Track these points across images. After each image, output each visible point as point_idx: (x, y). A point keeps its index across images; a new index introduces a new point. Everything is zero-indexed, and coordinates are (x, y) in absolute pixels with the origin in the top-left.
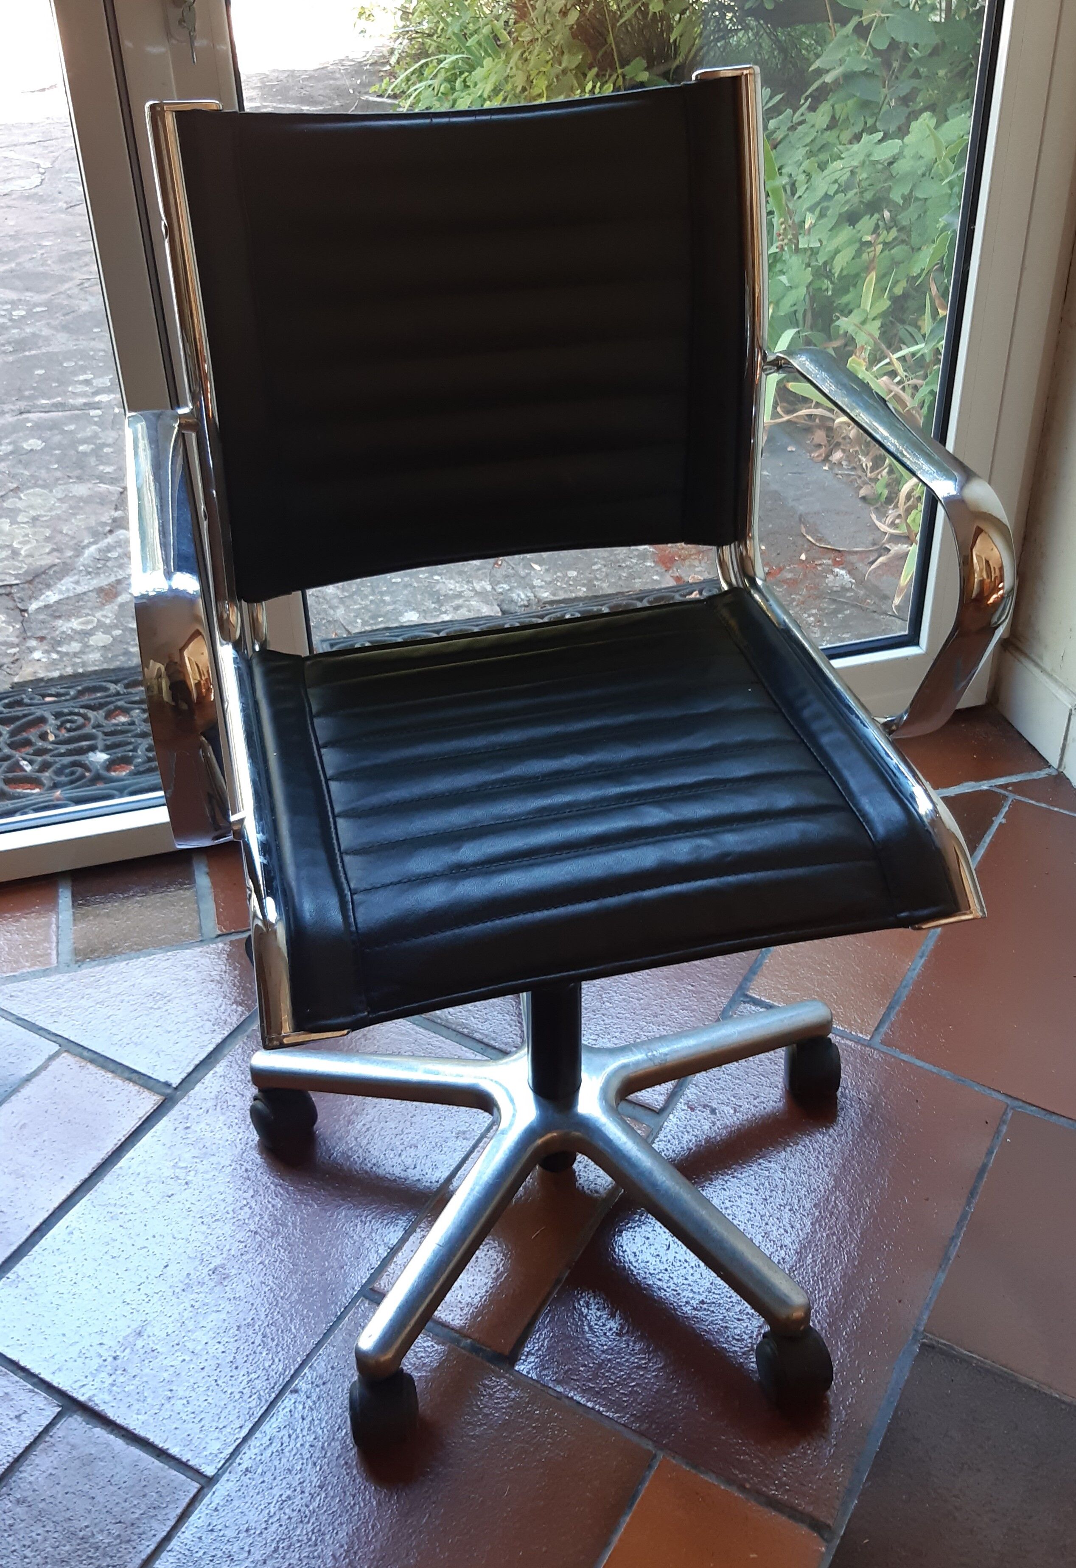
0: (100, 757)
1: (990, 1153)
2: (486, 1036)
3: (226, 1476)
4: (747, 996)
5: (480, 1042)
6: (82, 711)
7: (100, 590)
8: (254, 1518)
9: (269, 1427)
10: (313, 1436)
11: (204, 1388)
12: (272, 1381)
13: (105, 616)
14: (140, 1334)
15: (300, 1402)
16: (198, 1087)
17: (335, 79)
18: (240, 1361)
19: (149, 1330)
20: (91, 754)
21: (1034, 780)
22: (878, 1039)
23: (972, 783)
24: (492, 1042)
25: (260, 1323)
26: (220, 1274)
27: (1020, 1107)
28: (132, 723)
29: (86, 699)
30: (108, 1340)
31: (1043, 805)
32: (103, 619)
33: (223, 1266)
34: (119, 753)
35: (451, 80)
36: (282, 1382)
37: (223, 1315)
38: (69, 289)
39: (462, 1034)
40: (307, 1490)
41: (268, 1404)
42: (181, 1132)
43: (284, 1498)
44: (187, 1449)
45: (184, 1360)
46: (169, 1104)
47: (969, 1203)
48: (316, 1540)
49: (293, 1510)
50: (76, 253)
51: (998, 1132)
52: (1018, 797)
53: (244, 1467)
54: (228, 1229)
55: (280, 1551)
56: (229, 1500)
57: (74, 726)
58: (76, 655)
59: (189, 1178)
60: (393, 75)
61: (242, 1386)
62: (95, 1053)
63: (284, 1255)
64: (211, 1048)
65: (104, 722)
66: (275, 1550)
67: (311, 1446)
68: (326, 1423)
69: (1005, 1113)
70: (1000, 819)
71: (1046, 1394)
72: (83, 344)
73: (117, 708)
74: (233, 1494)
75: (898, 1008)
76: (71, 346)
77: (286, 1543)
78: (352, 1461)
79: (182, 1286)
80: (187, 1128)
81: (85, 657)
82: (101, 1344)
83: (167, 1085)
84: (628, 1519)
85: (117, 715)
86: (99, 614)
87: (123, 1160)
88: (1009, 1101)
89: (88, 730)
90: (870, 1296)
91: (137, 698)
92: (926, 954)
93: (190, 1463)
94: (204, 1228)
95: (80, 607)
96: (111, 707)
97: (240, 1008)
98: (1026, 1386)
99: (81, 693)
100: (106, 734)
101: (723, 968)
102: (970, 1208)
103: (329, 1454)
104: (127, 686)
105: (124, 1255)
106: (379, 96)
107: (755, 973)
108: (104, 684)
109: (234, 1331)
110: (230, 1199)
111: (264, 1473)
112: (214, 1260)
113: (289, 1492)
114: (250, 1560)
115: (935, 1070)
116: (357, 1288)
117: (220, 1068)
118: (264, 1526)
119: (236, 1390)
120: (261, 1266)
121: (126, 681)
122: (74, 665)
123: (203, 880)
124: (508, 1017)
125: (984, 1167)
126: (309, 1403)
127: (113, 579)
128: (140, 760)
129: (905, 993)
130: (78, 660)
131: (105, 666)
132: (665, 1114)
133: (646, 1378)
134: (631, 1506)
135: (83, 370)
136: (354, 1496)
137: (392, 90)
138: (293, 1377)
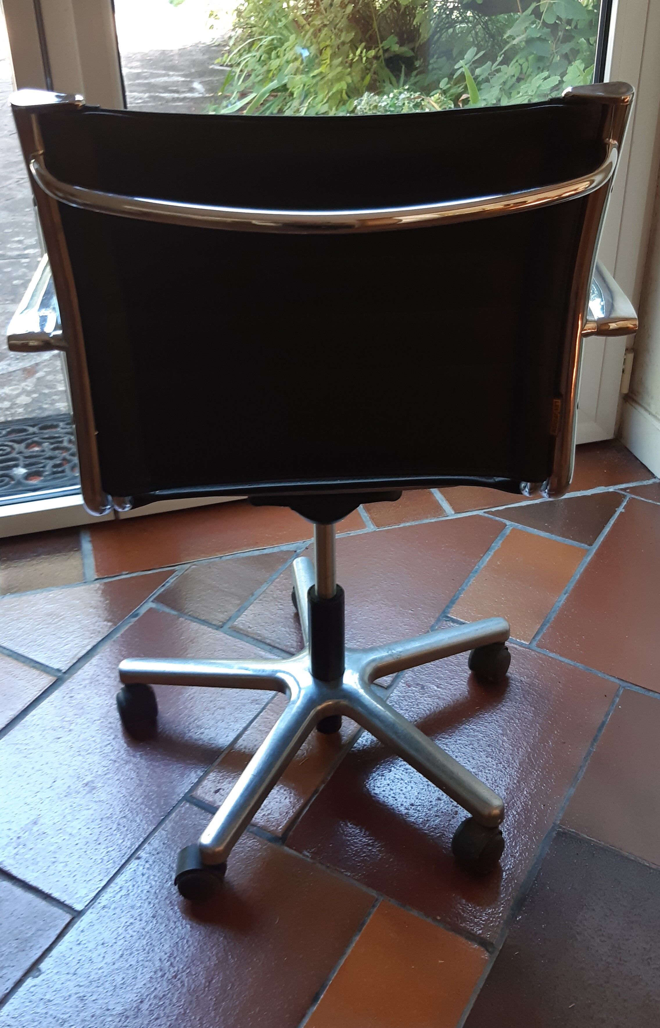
0: (21, 471)
1: (607, 715)
2: (273, 641)
3: (90, 911)
4: (448, 617)
5: (269, 645)
6: (10, 444)
7: (24, 370)
8: (107, 936)
9: (120, 880)
10: (149, 886)
11: (77, 857)
12: (123, 852)
13: (28, 386)
14: (35, 823)
15: (141, 865)
16: (80, 672)
17: (193, 55)
18: (101, 840)
19: (41, 821)
20: (15, 469)
21: (645, 486)
22: (534, 643)
23: (603, 488)
24: (277, 645)
25: (116, 816)
26: (90, 787)
27: (629, 687)
28: (43, 451)
29: (13, 436)
30: (15, 827)
31: (650, 501)
32: (26, 387)
33: (92, 782)
34: (34, 469)
35: (269, 52)
36: (130, 852)
37: (91, 812)
38: (10, 184)
39: (257, 640)
40: (144, 919)
41: (120, 866)
42: (67, 699)
43: (128, 924)
44: (65, 893)
45: (64, 839)
46: (59, 682)
47: (592, 745)
48: (149, 950)
49: (134, 932)
50: (15, 162)
51: (613, 702)
52: (633, 496)
53: (102, 905)
54: (96, 758)
55: (124, 956)
56: (91, 924)
57: (4, 452)
58: (7, 409)
59: (71, 728)
60: (229, 52)
61: (103, 855)
62: (11, 651)
63: (133, 775)
64: (89, 648)
65: (25, 451)
66: (122, 956)
67: (148, 892)
68: (159, 878)
69: (618, 690)
70: (621, 510)
71: (640, 863)
72: (18, 218)
73: (34, 442)
74: (95, 922)
75: (548, 625)
76: (10, 219)
77: (128, 952)
78: (175, 901)
79: (64, 794)
80: (71, 697)
81: (13, 411)
82: (9, 829)
83: (59, 670)
84: (357, 938)
85: (33, 447)
86: (23, 384)
87: (28, 716)
88: (621, 683)
89: (14, 455)
90: (524, 802)
91: (46, 436)
92: (568, 592)
93: (66, 903)
94: (80, 758)
95: (11, 380)
96: (29, 441)
97: (109, 624)
98: (627, 858)
99: (9, 433)
100: (26, 457)
101: (433, 600)
102: (593, 748)
103: (159, 897)
104: (41, 428)
105: (27, 775)
106: (222, 66)
107: (454, 603)
108: (25, 427)
109: (98, 821)
110: (98, 741)
111: (115, 908)
112: (87, 777)
113: (132, 921)
114: (104, 962)
115: (572, 663)
116: (182, 795)
117: (94, 660)
118: (114, 941)
119: (99, 857)
120: (118, 782)
121: (40, 426)
122: (6, 415)
123: (87, 545)
124: (288, 629)
125: (603, 723)
126: (147, 865)
127: (33, 363)
128: (47, 473)
129: (553, 616)
130: (8, 413)
131: (26, 416)
132: (391, 689)
133: (373, 852)
134: (360, 930)
135: (17, 234)
136: (175, 923)
137: (230, 61)
138: (137, 850)
